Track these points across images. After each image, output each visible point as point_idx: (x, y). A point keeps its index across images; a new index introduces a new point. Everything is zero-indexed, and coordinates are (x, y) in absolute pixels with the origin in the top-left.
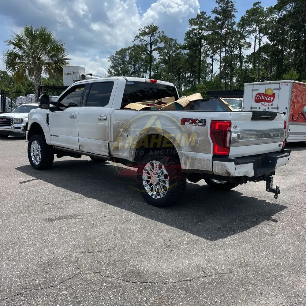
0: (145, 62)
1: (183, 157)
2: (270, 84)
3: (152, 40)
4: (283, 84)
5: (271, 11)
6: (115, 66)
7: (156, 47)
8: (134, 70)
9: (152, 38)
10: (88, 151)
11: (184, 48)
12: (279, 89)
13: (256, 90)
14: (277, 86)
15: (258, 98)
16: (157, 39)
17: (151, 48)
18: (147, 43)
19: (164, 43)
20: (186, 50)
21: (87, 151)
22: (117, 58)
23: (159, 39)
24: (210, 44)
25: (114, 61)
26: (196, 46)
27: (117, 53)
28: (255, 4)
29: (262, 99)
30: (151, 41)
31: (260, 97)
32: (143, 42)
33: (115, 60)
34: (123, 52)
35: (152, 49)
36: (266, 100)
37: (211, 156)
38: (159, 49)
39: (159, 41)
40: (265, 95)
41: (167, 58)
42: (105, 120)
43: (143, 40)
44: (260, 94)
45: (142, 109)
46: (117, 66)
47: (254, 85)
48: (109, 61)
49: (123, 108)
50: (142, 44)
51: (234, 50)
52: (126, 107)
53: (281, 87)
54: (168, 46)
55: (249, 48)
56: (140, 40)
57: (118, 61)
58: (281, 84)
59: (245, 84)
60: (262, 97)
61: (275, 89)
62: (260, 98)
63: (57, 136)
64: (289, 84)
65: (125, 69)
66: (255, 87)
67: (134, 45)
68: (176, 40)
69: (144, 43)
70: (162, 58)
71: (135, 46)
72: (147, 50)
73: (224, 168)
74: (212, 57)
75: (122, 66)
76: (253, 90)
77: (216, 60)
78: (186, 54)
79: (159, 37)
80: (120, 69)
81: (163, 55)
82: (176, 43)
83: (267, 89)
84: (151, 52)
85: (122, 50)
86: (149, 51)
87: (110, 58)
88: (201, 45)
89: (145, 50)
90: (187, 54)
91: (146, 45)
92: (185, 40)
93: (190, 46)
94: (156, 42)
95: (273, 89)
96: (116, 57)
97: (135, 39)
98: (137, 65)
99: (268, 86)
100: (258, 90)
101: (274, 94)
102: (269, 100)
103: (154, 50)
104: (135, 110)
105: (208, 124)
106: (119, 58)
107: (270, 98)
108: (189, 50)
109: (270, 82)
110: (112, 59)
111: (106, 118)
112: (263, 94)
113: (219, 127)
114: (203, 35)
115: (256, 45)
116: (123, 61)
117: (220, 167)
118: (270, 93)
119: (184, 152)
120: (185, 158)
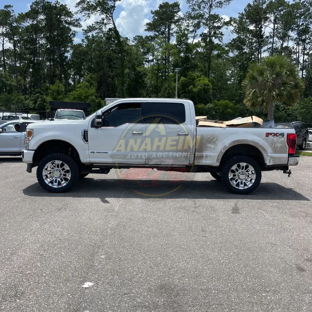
5: (23, 17)
28: (6, 7)
37: (287, 155)
63: (107, 153)
73: (296, 161)
105: (286, 136)
113: (293, 138)
117: (293, 160)
119: (269, 155)
120: (270, 158)
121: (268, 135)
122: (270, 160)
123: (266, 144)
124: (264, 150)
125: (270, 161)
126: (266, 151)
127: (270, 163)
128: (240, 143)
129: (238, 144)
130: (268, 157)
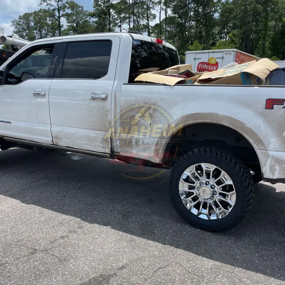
0: (51, 29)
1: (269, 160)
2: (213, 52)
3: (60, 6)
4: (226, 52)
6: (20, 31)
7: (64, 13)
8: (40, 37)
9: (59, 3)
10: (69, 146)
11: (93, 15)
12: (223, 58)
13: (198, 59)
14: (220, 55)
15: (200, 67)
16: (65, 5)
17: (59, 13)
18: (55, 8)
19: (71, 10)
20: (95, 18)
21: (66, 146)
22: (21, 23)
23: (67, 5)
24: (119, 13)
25: (17, 26)
26: (105, 14)
27: (20, 18)
29: (205, 68)
30: (58, 6)
31: (203, 66)
32: (50, 6)
33: (19, 25)
34: (26, 16)
35: (60, 15)
36: (209, 69)
38: (68, 16)
39: (67, 7)
40: (208, 64)
41: (75, 25)
42: (105, 99)
43: (50, 4)
44: (202, 63)
45: (177, 83)
46: (22, 32)
47: (196, 53)
48: (12, 25)
49: (131, 80)
50: (49, 9)
51: (141, 21)
52: (136, 79)
53: (225, 56)
54: (75, 12)
55: (154, 20)
56: (46, 4)
57: (23, 26)
58: (224, 53)
59: (186, 52)
60: (204, 66)
61: (219, 58)
62: (203, 68)
63: (9, 123)
64: (232, 53)
65: (31, 35)
66: (198, 56)
67: (41, 9)
68: (82, 6)
69: (52, 8)
70: (70, 25)
71: (42, 11)
72: (55, 16)
74: (120, 26)
75: (27, 32)
76: (195, 59)
77: (124, 30)
78: (94, 22)
79: (67, 3)
80: (25, 35)
81: (71, 22)
82: (83, 10)
83: (210, 58)
84: (59, 17)
85: (26, 14)
86: (58, 17)
87: (13, 22)
88: (110, 14)
89: (52, 15)
90: (96, 22)
91: (54, 10)
92: (94, 7)
93: (100, 13)
94: (64, 7)
95: (217, 58)
96: (19, 22)
97: (41, 3)
98: (44, 31)
99: (211, 55)
100: (201, 59)
101: (217, 63)
102: (212, 69)
103: (63, 16)
104: (164, 85)
106: (23, 23)
107: (213, 67)
108: (98, 18)
109: (213, 50)
110: (16, 24)
111: (107, 97)
112: (205, 63)
114: (112, 4)
115: (161, 17)
116: (28, 27)
118: (213, 62)
119: (271, 153)
120: (273, 161)
121: (271, 103)
122: (274, 166)
123: (263, 128)
124: (259, 141)
125: (272, 170)
126: (263, 145)
127: (273, 174)
128: (199, 121)
129: (195, 122)
130: (268, 158)
